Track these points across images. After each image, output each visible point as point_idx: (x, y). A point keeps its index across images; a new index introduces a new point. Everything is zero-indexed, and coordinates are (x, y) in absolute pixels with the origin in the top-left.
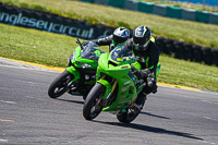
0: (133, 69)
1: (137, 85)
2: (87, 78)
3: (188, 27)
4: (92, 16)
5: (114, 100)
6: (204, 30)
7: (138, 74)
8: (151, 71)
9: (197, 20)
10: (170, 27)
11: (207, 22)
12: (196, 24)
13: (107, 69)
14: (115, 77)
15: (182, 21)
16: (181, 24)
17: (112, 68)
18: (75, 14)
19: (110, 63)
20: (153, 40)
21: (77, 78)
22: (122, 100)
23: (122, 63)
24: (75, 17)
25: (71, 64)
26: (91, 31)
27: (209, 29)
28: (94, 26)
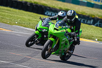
0: (67, 32)
2: (45, 36)
4: (92, 13)
5: (58, 49)
7: (69, 35)
8: (77, 33)
13: (53, 32)
14: (57, 36)
17: (56, 31)
18: (84, 13)
19: (55, 29)
20: (77, 17)
21: (40, 36)
22: (61, 48)
23: (61, 29)
24: (84, 14)
25: (37, 30)
26: (92, 21)
28: (93, 19)
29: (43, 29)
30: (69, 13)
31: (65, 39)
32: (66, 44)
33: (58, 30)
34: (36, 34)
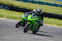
0: (37, 20)
1: (38, 24)
3: (30, 5)
6: (34, 6)
7: (38, 21)
9: (32, 3)
10: (24, 5)
11: (35, 3)
12: (32, 4)
14: (32, 22)
15: (28, 3)
16: (28, 4)
19: (31, 18)
22: (34, 28)
23: (34, 18)
25: (22, 19)
27: (36, 5)
29: (25, 19)
30: (38, 10)
31: (36, 23)
32: (36, 26)
33: (32, 19)
34: (21, 21)
